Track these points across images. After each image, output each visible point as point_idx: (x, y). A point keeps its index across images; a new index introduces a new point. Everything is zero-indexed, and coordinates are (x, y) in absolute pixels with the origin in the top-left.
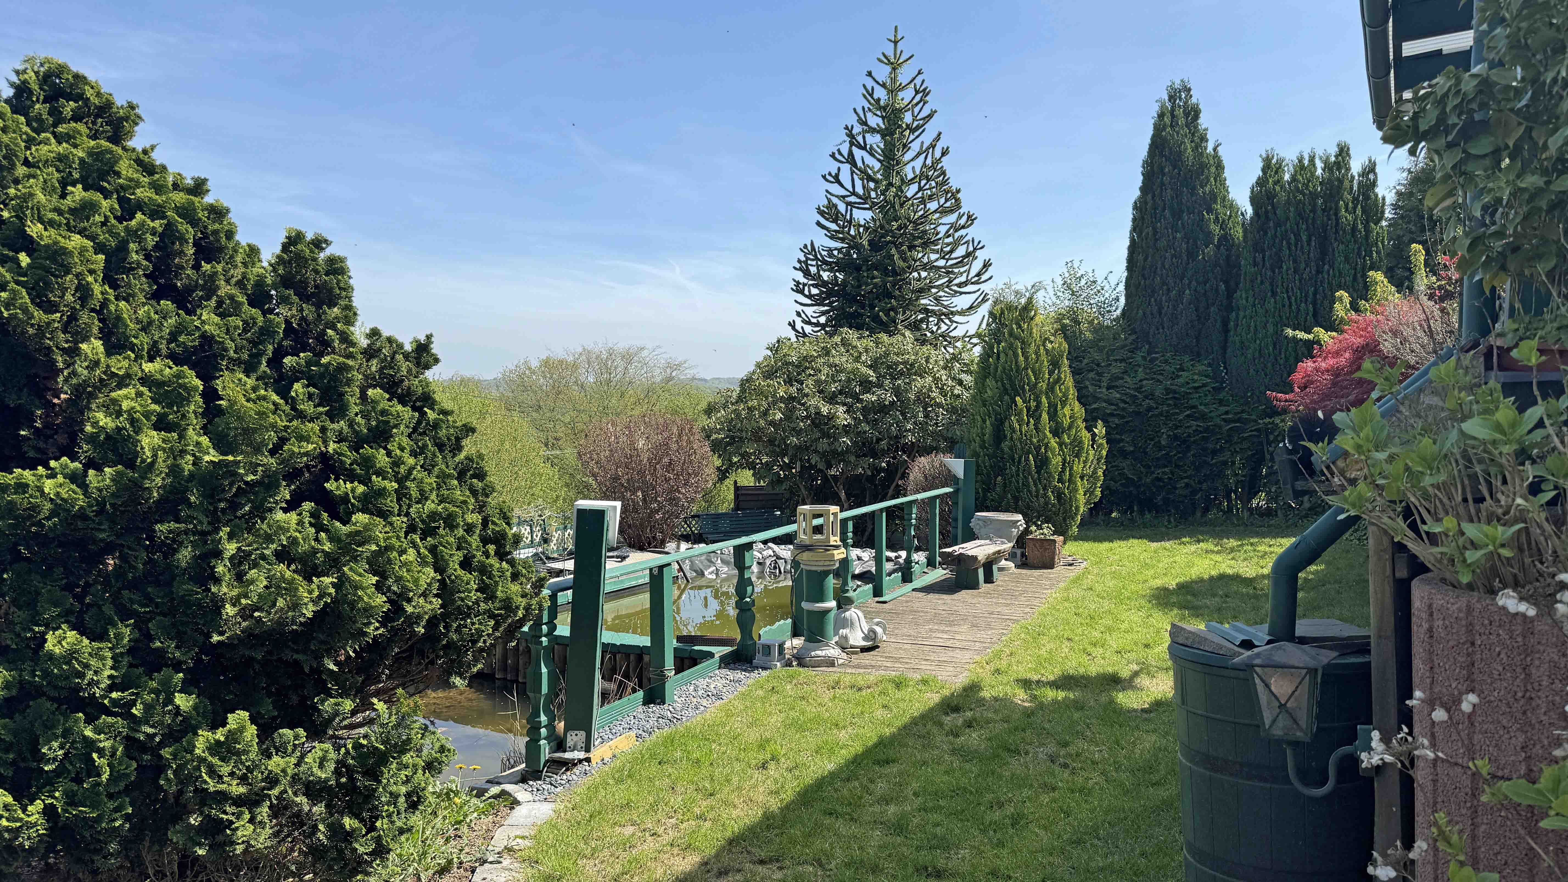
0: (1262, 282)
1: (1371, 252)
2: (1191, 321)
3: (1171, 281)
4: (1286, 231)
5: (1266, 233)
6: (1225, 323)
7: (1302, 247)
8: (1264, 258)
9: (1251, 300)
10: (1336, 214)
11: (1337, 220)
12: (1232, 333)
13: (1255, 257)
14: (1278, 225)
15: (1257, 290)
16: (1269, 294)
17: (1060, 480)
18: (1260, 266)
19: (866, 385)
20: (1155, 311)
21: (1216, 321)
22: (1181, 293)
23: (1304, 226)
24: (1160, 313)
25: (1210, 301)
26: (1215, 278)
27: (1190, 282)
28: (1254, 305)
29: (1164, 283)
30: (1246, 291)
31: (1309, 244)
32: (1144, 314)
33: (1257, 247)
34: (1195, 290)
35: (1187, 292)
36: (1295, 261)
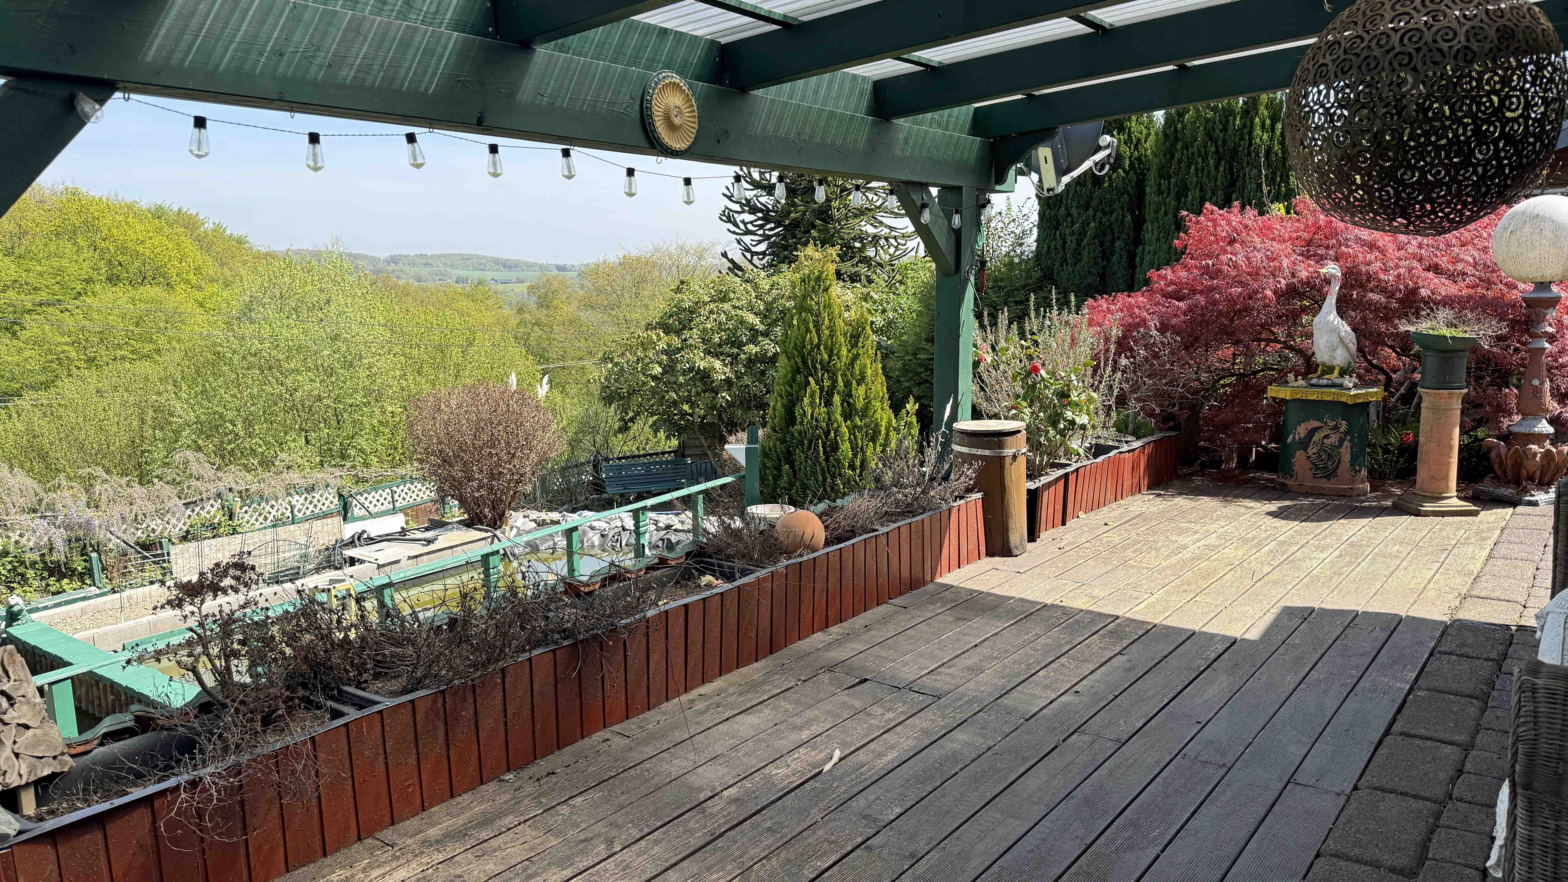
0: (1166, 213)
1: (1288, 176)
2: (1095, 258)
3: (1074, 211)
4: (1193, 153)
5: (1173, 157)
6: (1132, 257)
7: (1209, 172)
8: (1169, 184)
9: (1156, 232)
10: (1250, 133)
11: (1250, 140)
12: (1138, 270)
13: (1160, 184)
14: (1186, 147)
15: (1161, 222)
16: (1173, 227)
17: (852, 467)
18: (1165, 195)
19: (755, 335)
20: (1058, 246)
21: (1121, 256)
22: (1085, 224)
23: (1213, 149)
24: (1064, 248)
25: (1116, 235)
26: (1122, 208)
27: (1095, 213)
28: (1158, 239)
29: (1069, 214)
30: (1152, 223)
31: (1217, 169)
32: (1049, 248)
33: (1164, 174)
34: (1100, 222)
35: (1092, 225)
36: (1201, 190)
